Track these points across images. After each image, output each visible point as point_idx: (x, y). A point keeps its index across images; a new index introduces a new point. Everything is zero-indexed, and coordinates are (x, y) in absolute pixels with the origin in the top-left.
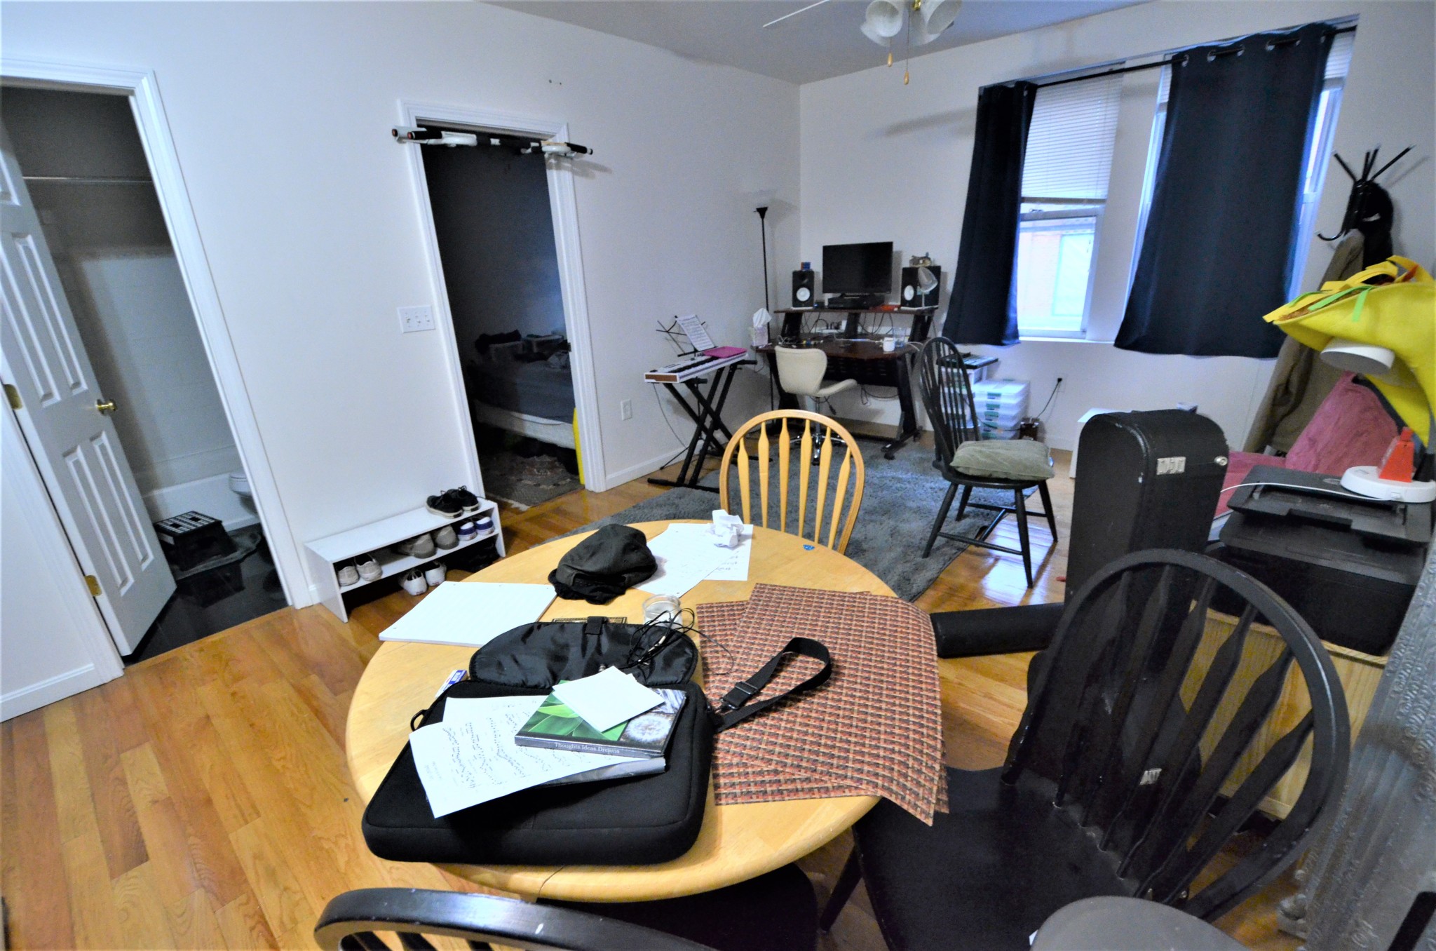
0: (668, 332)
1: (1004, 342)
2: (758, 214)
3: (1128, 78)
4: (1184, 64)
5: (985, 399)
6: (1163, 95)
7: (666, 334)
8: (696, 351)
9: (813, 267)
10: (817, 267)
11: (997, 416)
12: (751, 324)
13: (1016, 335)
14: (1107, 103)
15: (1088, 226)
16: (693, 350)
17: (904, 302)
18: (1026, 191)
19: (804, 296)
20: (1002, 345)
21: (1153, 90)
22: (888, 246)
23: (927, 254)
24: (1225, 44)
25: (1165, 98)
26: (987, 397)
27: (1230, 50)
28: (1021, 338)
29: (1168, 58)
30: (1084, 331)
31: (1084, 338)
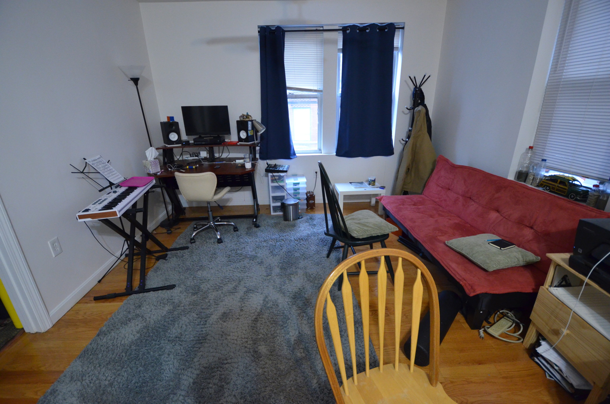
0: (82, 172)
1: (291, 157)
2: (132, 83)
3: (326, 34)
4: (348, 32)
5: (292, 186)
6: (340, 46)
7: (81, 175)
8: (111, 184)
9: (176, 120)
10: (179, 119)
11: (299, 193)
12: (146, 158)
13: (294, 154)
14: (317, 45)
15: (314, 102)
16: (108, 184)
17: (240, 139)
18: (288, 84)
19: (174, 138)
20: (291, 159)
21: (335, 42)
22: (225, 108)
23: (247, 113)
24: (361, 26)
25: (341, 46)
26: (293, 185)
27: (363, 29)
28: (297, 155)
29: (341, 28)
30: (320, 150)
31: (321, 153)
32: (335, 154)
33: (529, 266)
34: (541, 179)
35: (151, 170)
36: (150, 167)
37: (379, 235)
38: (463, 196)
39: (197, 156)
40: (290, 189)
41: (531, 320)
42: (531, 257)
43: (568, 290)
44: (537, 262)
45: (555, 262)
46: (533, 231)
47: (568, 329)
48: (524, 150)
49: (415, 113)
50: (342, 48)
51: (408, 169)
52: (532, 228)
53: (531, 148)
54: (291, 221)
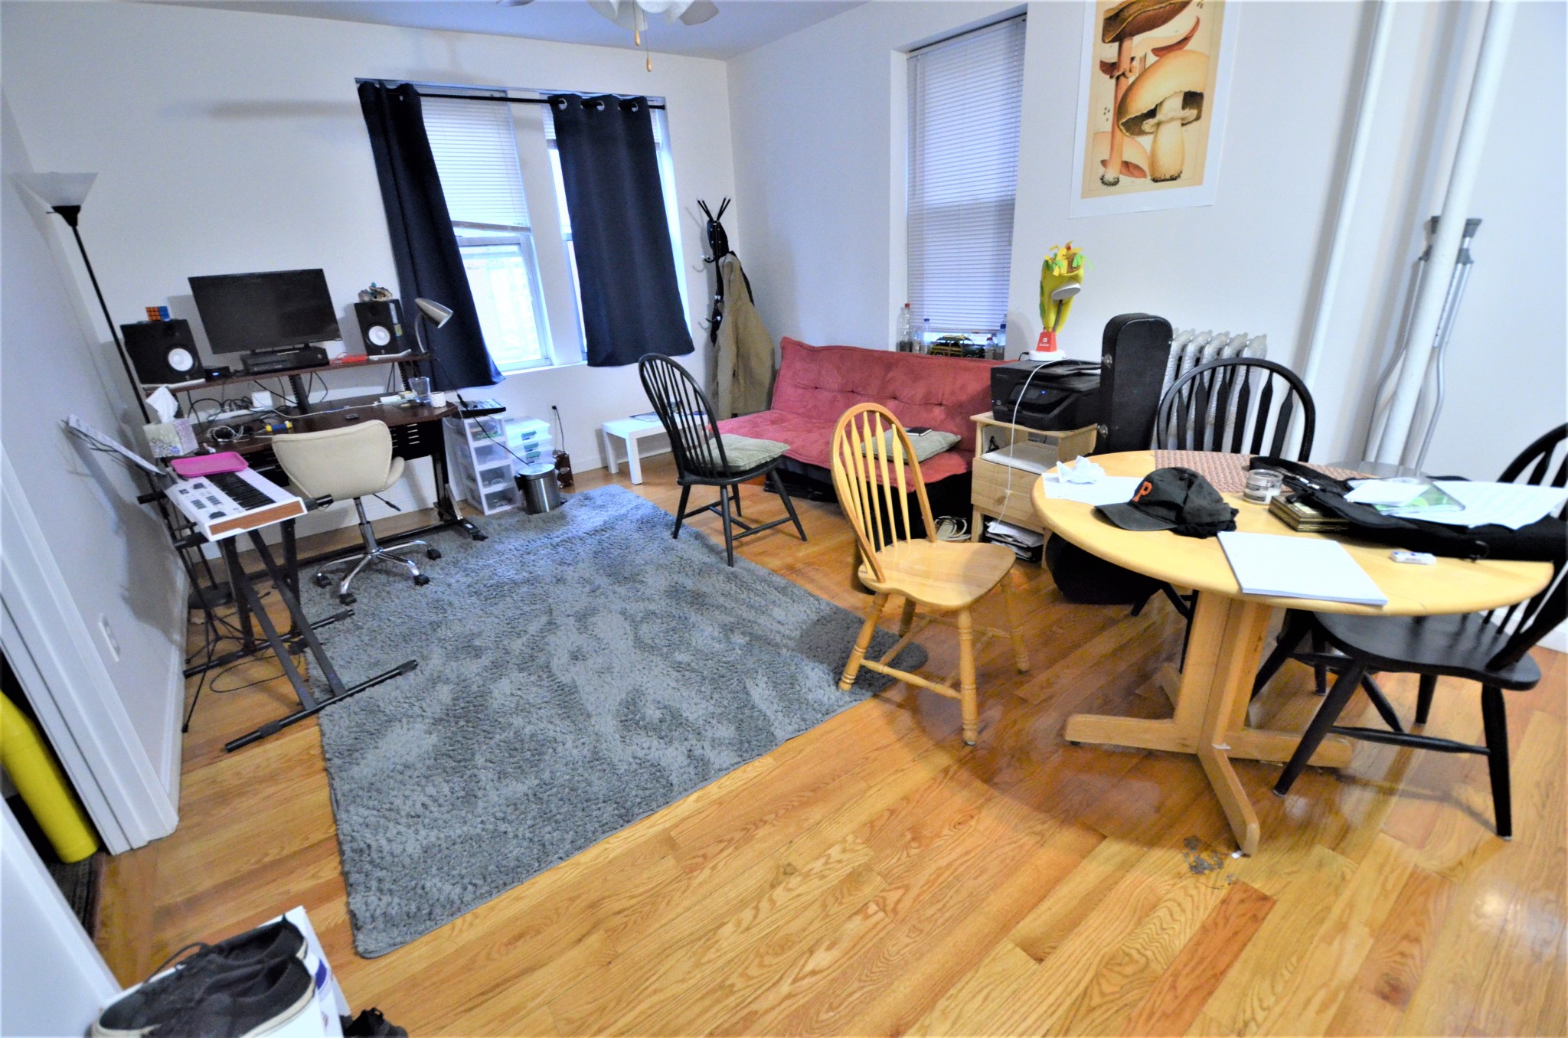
1: (495, 380)
2: (62, 219)
4: (562, 106)
5: (521, 441)
13: (498, 374)
15: (515, 254)
17: (372, 348)
18: (454, 214)
19: (181, 362)
20: (493, 383)
21: (539, 127)
22: (316, 275)
23: (373, 285)
24: (585, 97)
25: (551, 134)
26: (521, 439)
27: (591, 103)
28: (503, 374)
29: (545, 97)
30: (547, 358)
31: (552, 365)
32: (586, 362)
33: (953, 448)
34: (929, 347)
35: (179, 446)
36: (177, 439)
37: (768, 460)
38: (841, 391)
39: (247, 408)
40: (518, 448)
41: (972, 505)
42: (953, 438)
43: (999, 453)
44: (958, 442)
45: (981, 422)
46: (943, 408)
47: (1011, 489)
48: (899, 312)
49: (721, 269)
50: (555, 138)
51: (734, 374)
52: (941, 405)
53: (907, 305)
54: (545, 511)
